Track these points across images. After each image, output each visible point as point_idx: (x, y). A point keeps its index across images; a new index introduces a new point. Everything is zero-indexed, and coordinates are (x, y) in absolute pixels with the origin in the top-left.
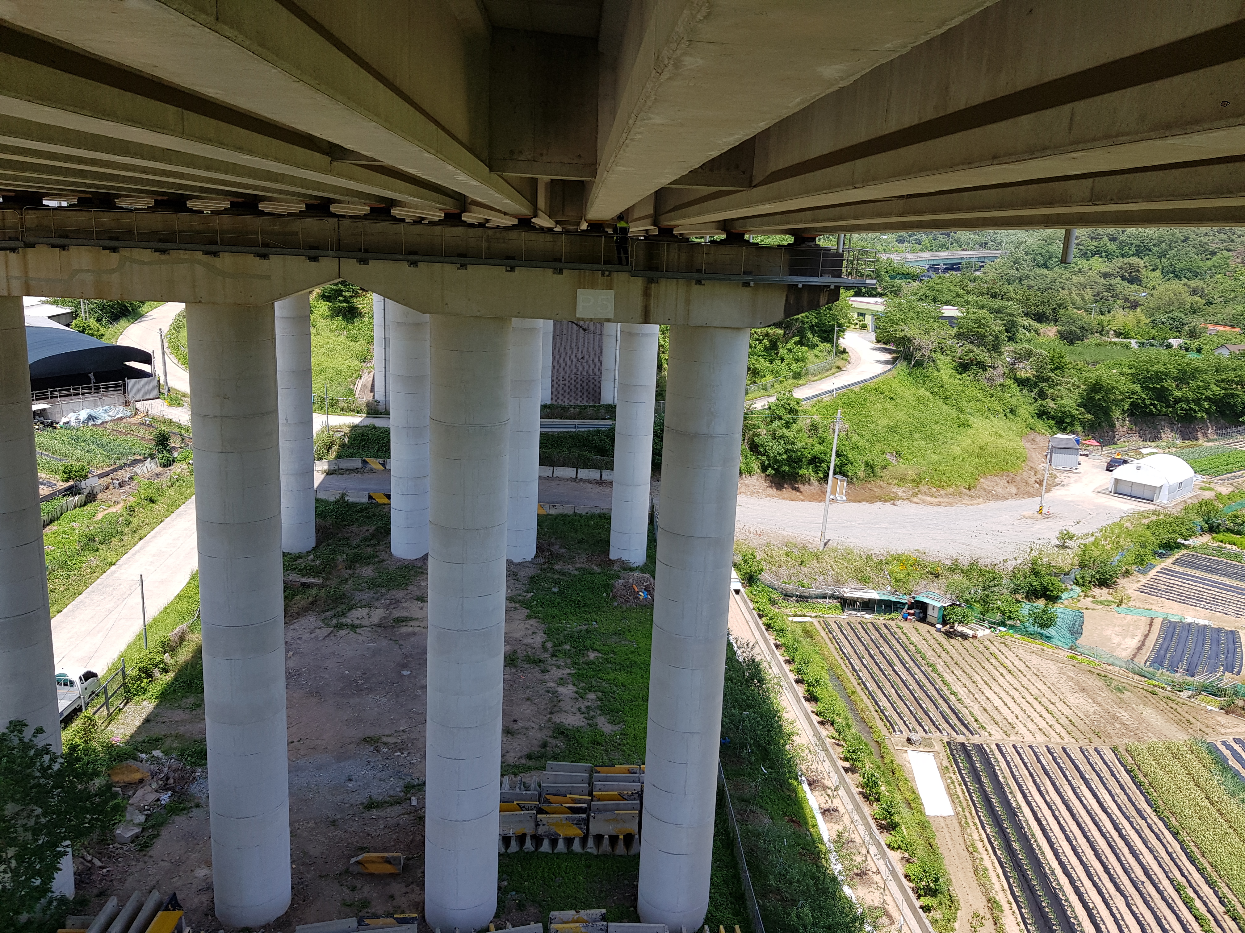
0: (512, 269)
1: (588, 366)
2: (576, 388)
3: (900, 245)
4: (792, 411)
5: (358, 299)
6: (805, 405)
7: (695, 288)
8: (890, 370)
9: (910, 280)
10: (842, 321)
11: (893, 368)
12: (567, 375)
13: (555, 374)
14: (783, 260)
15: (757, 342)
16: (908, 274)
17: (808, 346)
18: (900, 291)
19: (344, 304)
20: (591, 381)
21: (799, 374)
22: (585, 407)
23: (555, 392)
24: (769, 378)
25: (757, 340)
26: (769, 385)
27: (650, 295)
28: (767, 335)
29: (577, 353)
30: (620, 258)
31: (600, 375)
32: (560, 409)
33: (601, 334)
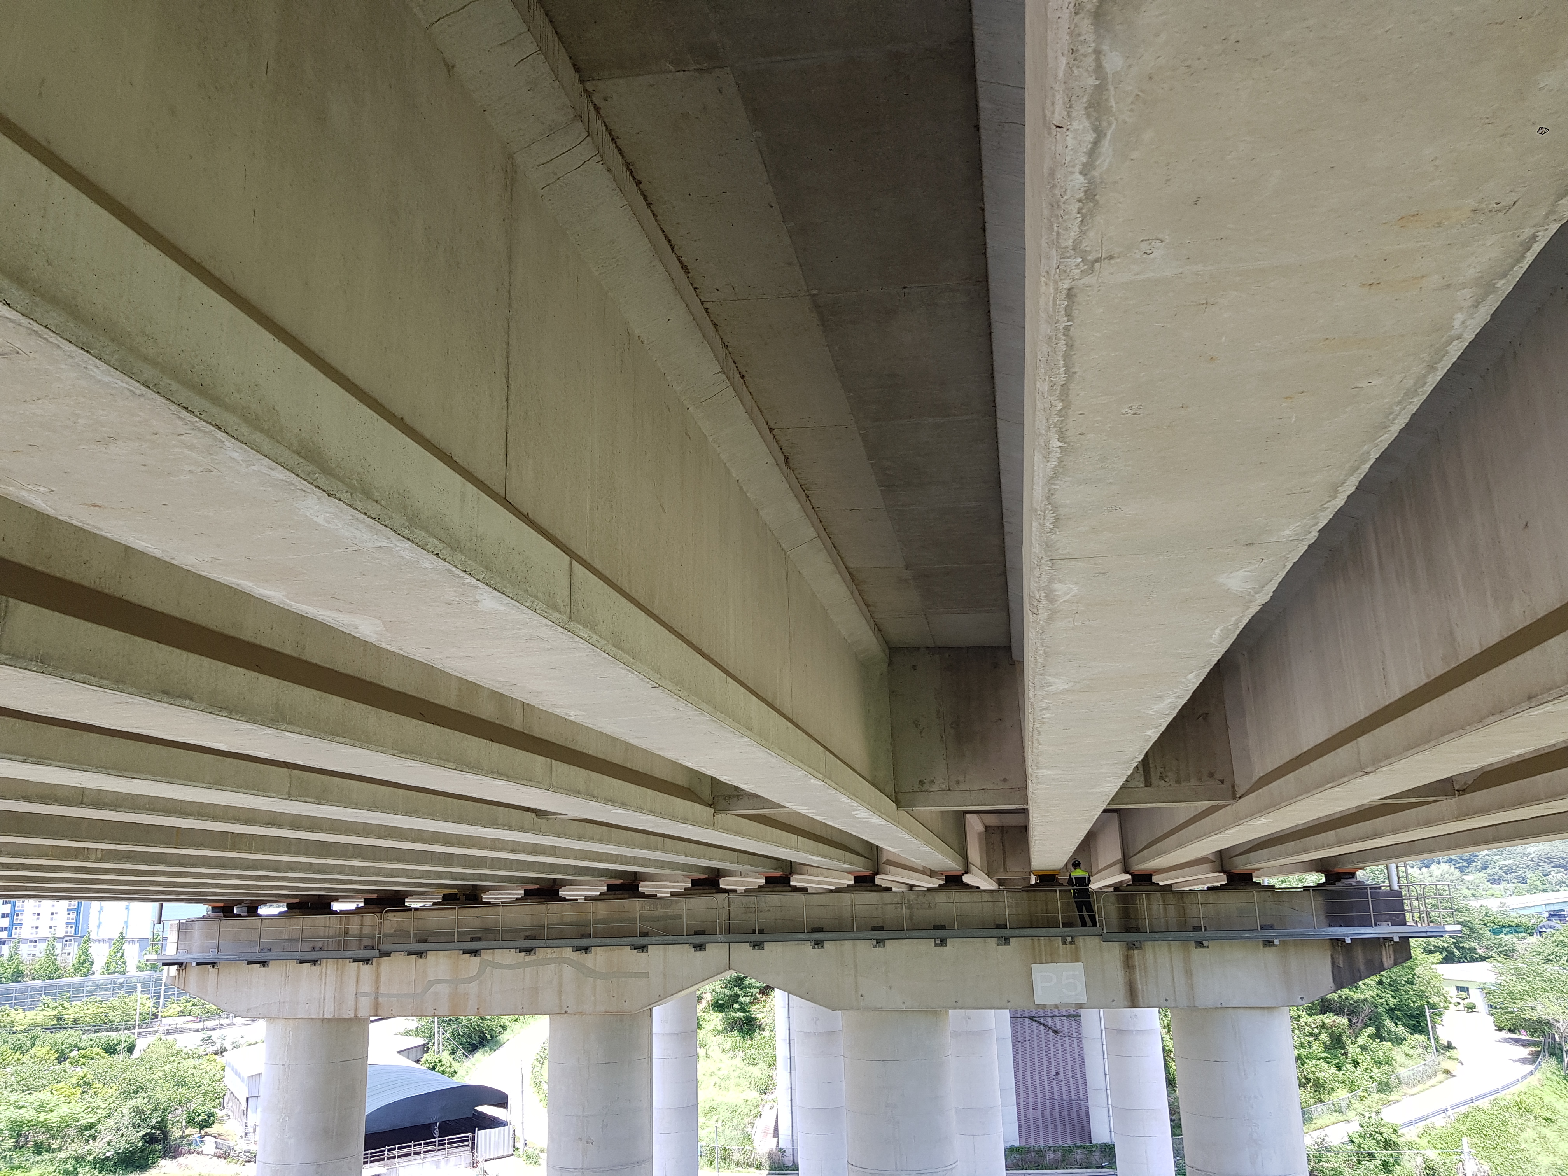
0: (943, 942)
1: (1067, 1085)
2: (1054, 1120)
3: (1496, 887)
4: (1387, 1144)
5: (757, 1006)
6: (1409, 1135)
7: (1197, 954)
8: (1531, 1073)
9: (1523, 934)
10: (1434, 999)
11: (1536, 1069)
12: (1039, 1100)
13: (1022, 1100)
14: (1315, 907)
15: (1311, 1039)
16: (1518, 926)
17: (1391, 1040)
18: (1513, 951)
19: (741, 1014)
20: (1074, 1108)
21: (1387, 1084)
22: (1070, 1150)
23: (1024, 1127)
24: (1342, 1094)
25: (1311, 1035)
26: (1343, 1104)
27: (1134, 967)
28: (1323, 1026)
29: (1049, 1068)
30: (1082, 918)
31: (1086, 1098)
32: (1033, 1154)
33: (1079, 1038)
